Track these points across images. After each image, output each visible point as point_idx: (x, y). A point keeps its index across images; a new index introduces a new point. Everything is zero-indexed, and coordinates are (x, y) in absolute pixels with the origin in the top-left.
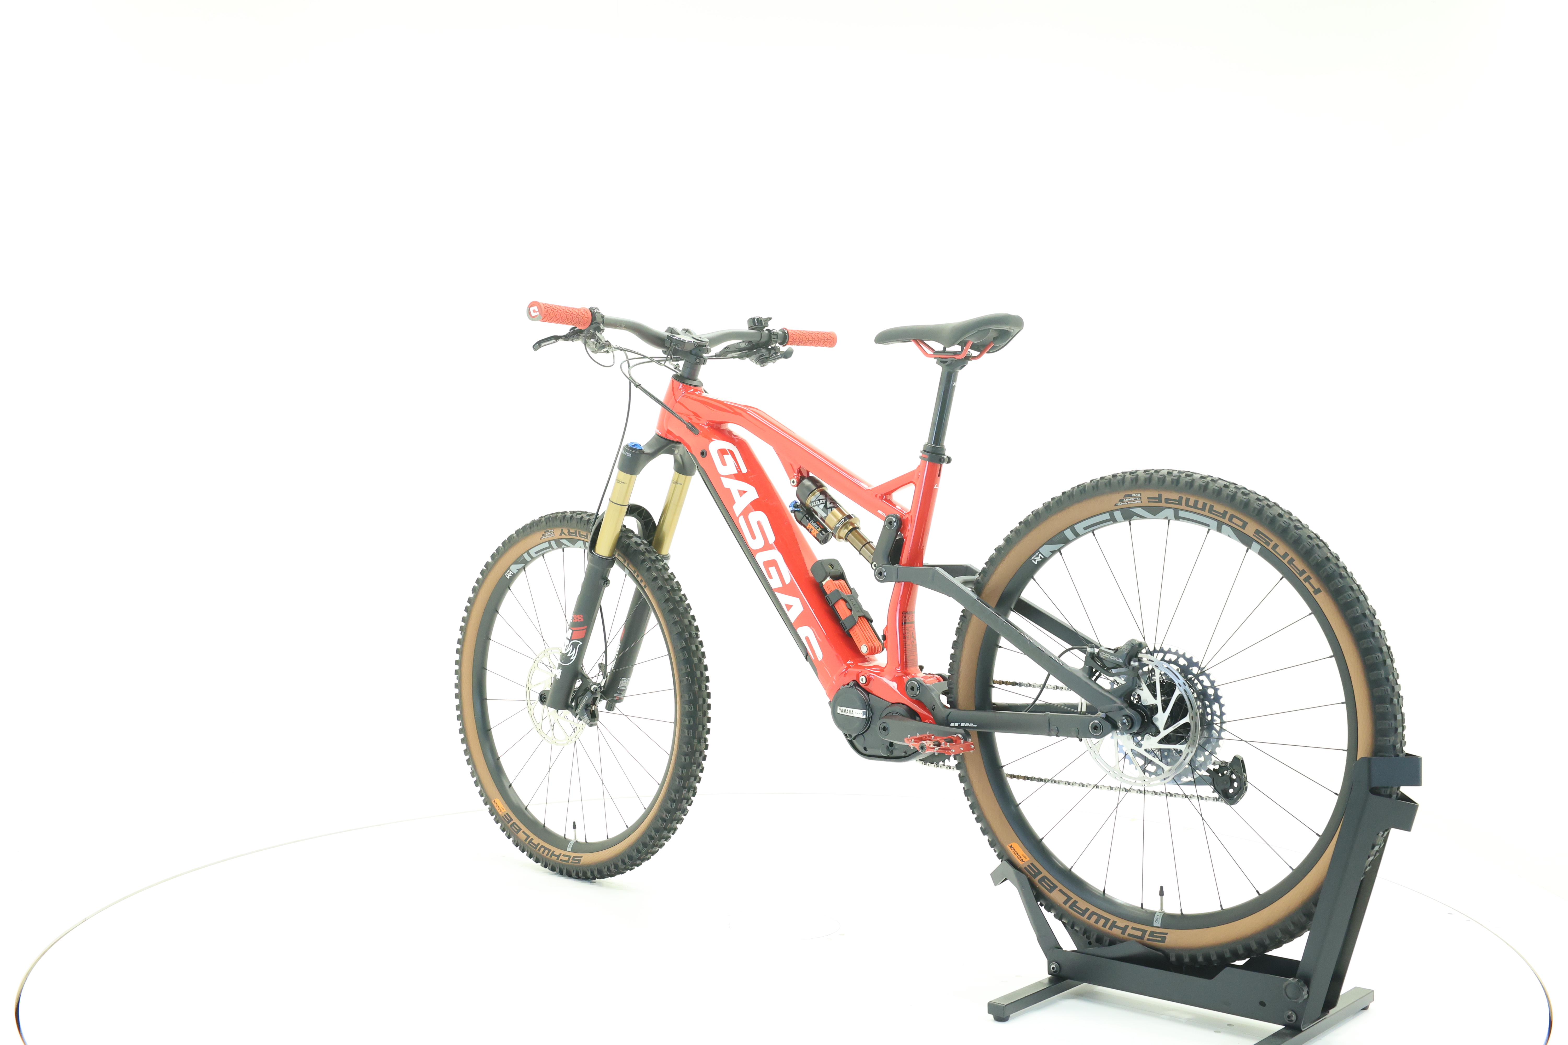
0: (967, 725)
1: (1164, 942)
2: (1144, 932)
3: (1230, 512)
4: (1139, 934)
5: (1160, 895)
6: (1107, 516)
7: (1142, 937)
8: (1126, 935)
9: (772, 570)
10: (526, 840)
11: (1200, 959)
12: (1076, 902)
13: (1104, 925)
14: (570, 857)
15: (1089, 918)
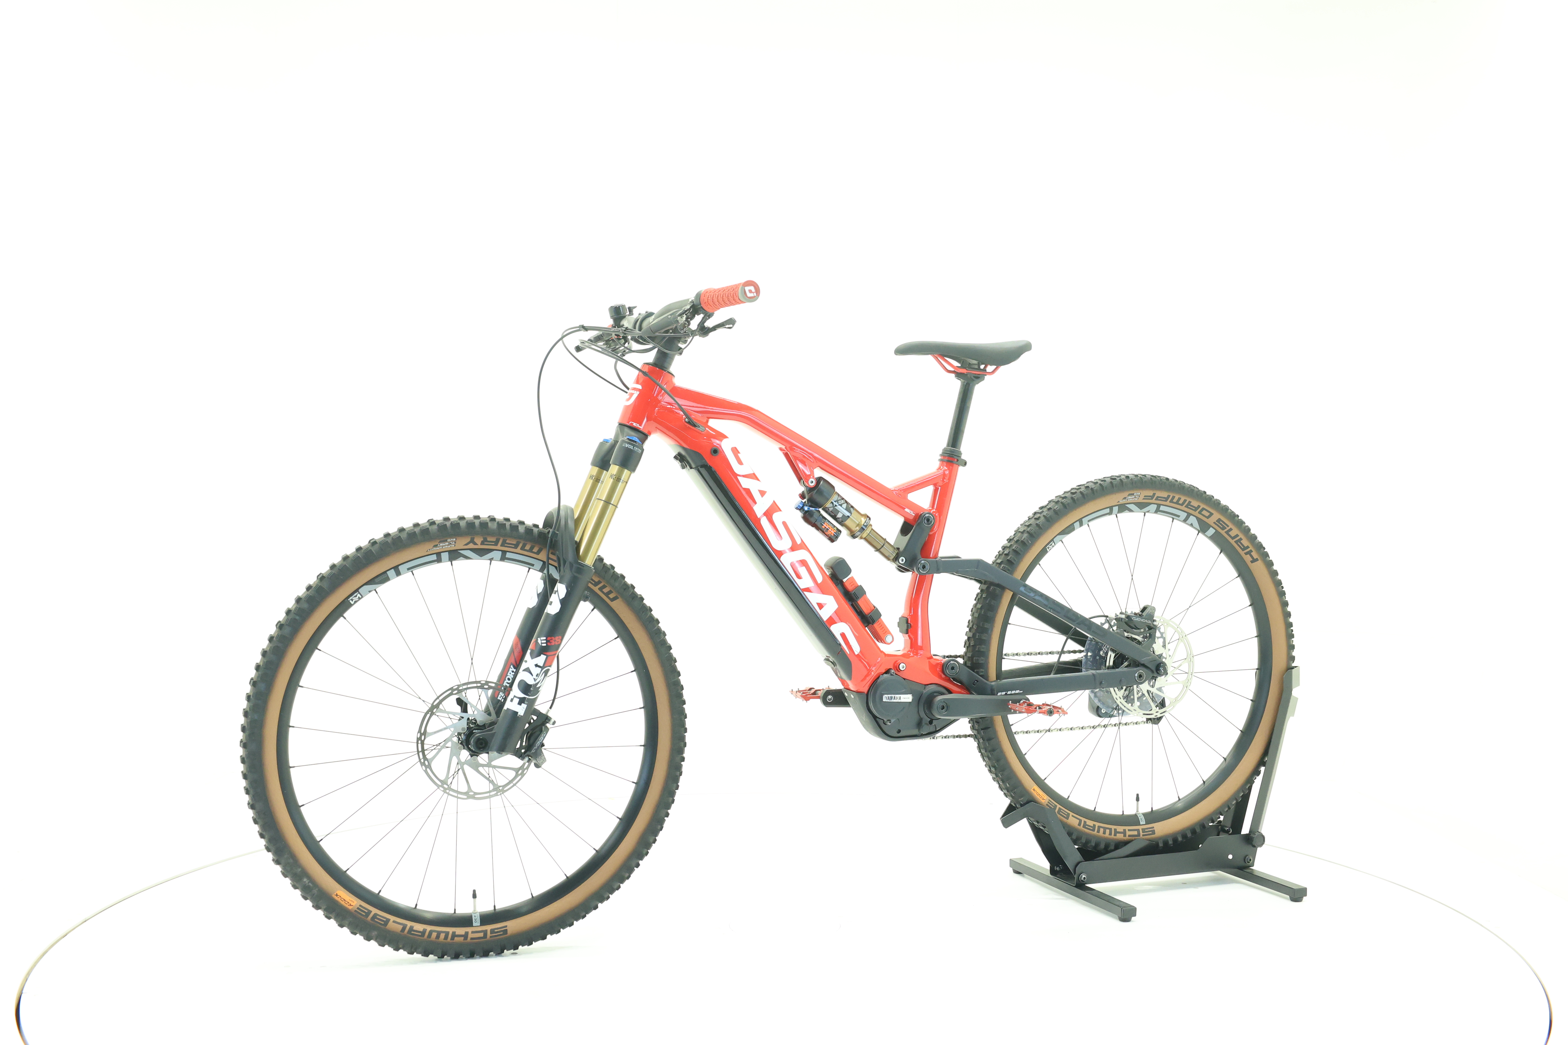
2: (1138, 830)
4: (1136, 833)
7: (1139, 835)
8: (1127, 838)
9: (802, 571)
13: (1110, 834)
15: (1098, 831)
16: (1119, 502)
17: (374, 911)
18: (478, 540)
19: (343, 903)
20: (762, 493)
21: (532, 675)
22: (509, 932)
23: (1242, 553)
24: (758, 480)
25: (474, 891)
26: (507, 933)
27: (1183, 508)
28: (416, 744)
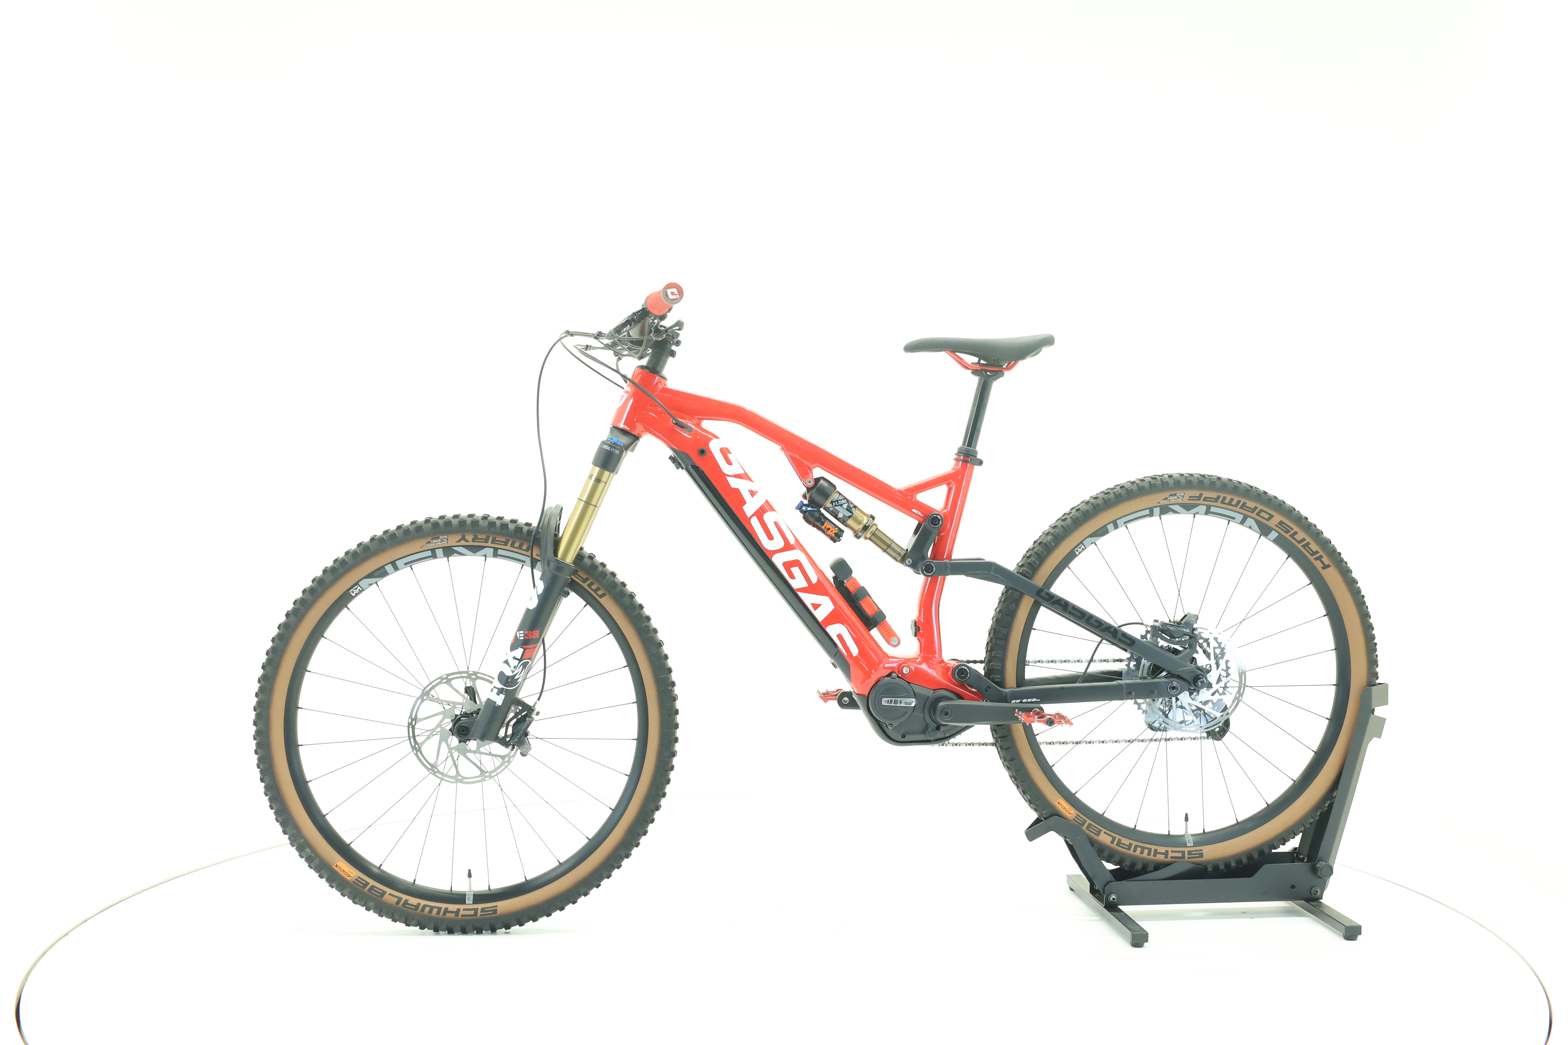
0: (1029, 700)
1: (1202, 857)
2: (1183, 852)
3: (1260, 507)
4: (1180, 855)
5: (1185, 820)
6: (1147, 512)
7: (1183, 857)
8: (1169, 859)
9: (795, 570)
10: (398, 902)
11: (1233, 864)
12: (1120, 840)
13: (1149, 854)
14: (476, 910)
15: (1135, 851)
16: (1159, 503)
17: (372, 882)
18: (469, 537)
19: (342, 874)
20: (753, 493)
21: (510, 667)
22: (499, 912)
23: (1312, 558)
24: (750, 480)
25: (469, 871)
26: (496, 913)
27: (1237, 509)
28: (407, 728)
